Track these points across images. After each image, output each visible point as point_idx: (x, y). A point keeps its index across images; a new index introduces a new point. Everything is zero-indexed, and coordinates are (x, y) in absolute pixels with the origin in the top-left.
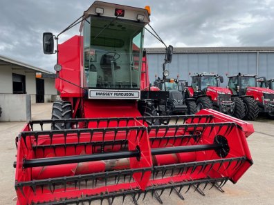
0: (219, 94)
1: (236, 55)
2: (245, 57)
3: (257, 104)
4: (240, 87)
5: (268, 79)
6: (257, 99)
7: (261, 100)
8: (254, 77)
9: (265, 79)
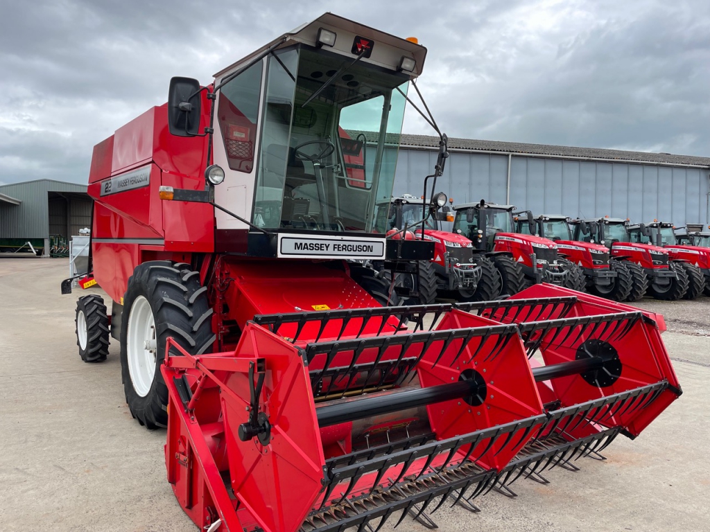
0: (449, 248)
1: (467, 158)
2: (483, 163)
3: (522, 271)
4: (484, 231)
5: (536, 216)
6: (521, 259)
7: (528, 262)
8: (509, 210)
9: (530, 215)
